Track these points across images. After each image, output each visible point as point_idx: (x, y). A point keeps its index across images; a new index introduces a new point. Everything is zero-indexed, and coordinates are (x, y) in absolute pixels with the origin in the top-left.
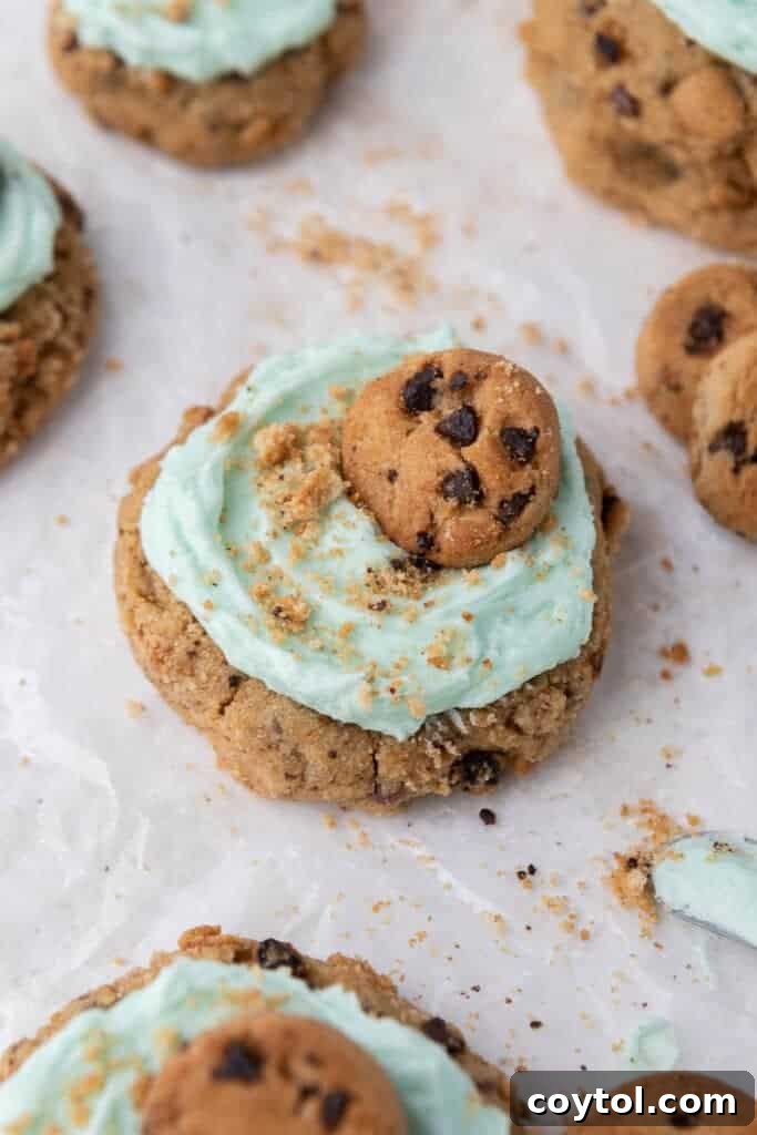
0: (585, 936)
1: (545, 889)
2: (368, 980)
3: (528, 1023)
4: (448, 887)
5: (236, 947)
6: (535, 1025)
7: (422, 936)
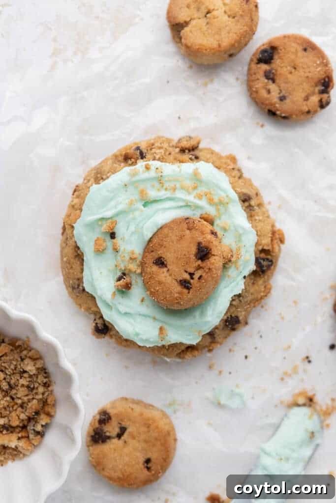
0: (282, 379)
1: (302, 366)
2: (257, 298)
3: (248, 354)
4: (304, 330)
5: (271, 250)
6: (246, 357)
7: (283, 318)
